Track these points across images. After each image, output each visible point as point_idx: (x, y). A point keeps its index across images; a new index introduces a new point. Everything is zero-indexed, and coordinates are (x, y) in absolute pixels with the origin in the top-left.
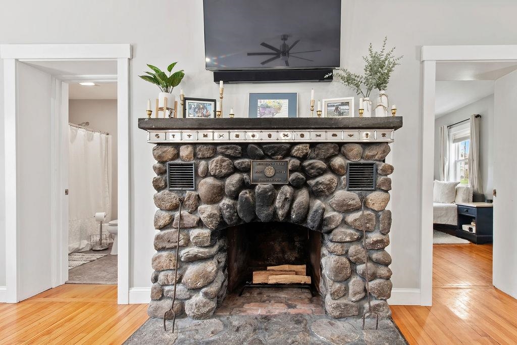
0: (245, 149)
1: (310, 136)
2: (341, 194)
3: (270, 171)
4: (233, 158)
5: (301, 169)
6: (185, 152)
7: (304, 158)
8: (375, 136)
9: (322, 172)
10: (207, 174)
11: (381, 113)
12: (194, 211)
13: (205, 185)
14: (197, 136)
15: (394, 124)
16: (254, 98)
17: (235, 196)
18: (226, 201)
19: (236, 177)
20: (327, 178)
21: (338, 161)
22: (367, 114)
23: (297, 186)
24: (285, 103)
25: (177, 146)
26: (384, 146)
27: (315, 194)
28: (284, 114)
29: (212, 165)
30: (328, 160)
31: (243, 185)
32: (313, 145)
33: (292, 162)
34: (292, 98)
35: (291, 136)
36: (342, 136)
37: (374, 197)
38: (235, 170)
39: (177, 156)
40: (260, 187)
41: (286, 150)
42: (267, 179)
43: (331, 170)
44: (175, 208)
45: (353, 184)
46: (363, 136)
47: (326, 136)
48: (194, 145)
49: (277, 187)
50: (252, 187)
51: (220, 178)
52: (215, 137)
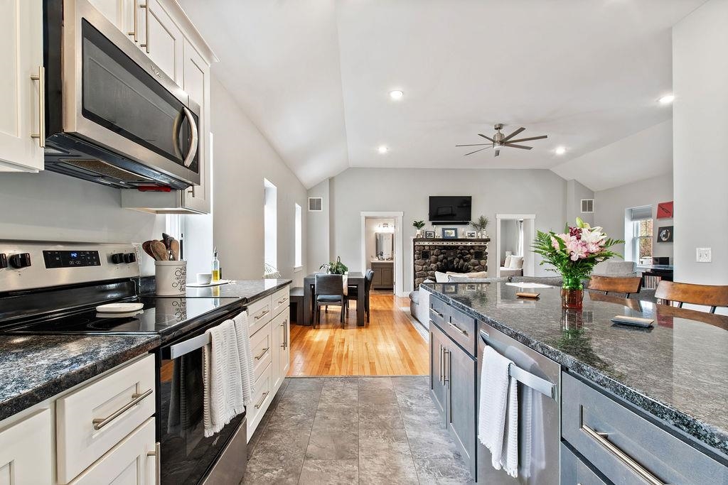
0: (445, 247)
1: (464, 244)
2: (473, 261)
3: (452, 254)
4: (441, 250)
5: (461, 253)
6: (426, 248)
7: (462, 250)
8: (483, 244)
9: (468, 254)
10: (433, 255)
11: (484, 237)
12: (430, 265)
13: (432, 258)
14: (431, 243)
15: (488, 240)
16: (444, 230)
17: (441, 261)
18: (438, 263)
19: (442, 256)
20: (469, 256)
21: (472, 251)
22: (480, 238)
23: (460, 258)
24: (454, 232)
25: (424, 246)
26: (485, 247)
27: (465, 261)
28: (453, 235)
29: (435, 252)
30: (469, 251)
31: (444, 258)
32: (464, 246)
33: (459, 251)
34: (456, 230)
35: (459, 244)
36: (473, 244)
37: (482, 261)
38: (442, 253)
39: (424, 249)
40: (449, 259)
41: (457, 247)
43: (470, 253)
44: (423, 265)
45: (476, 258)
46: (478, 244)
47: (469, 244)
48: (430, 246)
49: (454, 259)
50: (447, 259)
51: (437, 256)
52: (436, 243)
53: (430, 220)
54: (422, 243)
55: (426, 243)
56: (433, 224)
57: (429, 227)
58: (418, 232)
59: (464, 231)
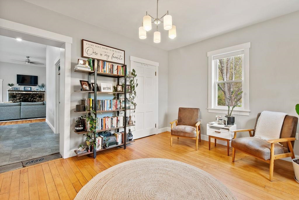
0: (24, 94)
2: (37, 99)
3: (28, 96)
6: (14, 94)
7: (33, 95)
8: (42, 93)
9: (35, 96)
10: (18, 96)
12: (16, 101)
13: (18, 98)
14: (17, 92)
16: (25, 87)
17: (22, 99)
19: (23, 97)
21: (37, 95)
22: (41, 91)
23: (32, 98)
24: (30, 88)
26: (44, 94)
27: (34, 99)
29: (19, 95)
30: (36, 95)
31: (24, 98)
32: (34, 94)
34: (31, 88)
35: (31, 93)
36: (38, 93)
37: (42, 99)
38: (23, 96)
39: (13, 94)
40: (26, 98)
41: (30, 94)
42: (27, 97)
43: (36, 96)
44: (13, 100)
45: (39, 98)
46: (40, 93)
48: (16, 93)
50: (25, 98)
51: (21, 97)
52: (19, 92)
53: (17, 83)
54: (12, 92)
55: (14, 92)
56: (19, 85)
57: (17, 86)
58: (10, 88)
59: (34, 88)
